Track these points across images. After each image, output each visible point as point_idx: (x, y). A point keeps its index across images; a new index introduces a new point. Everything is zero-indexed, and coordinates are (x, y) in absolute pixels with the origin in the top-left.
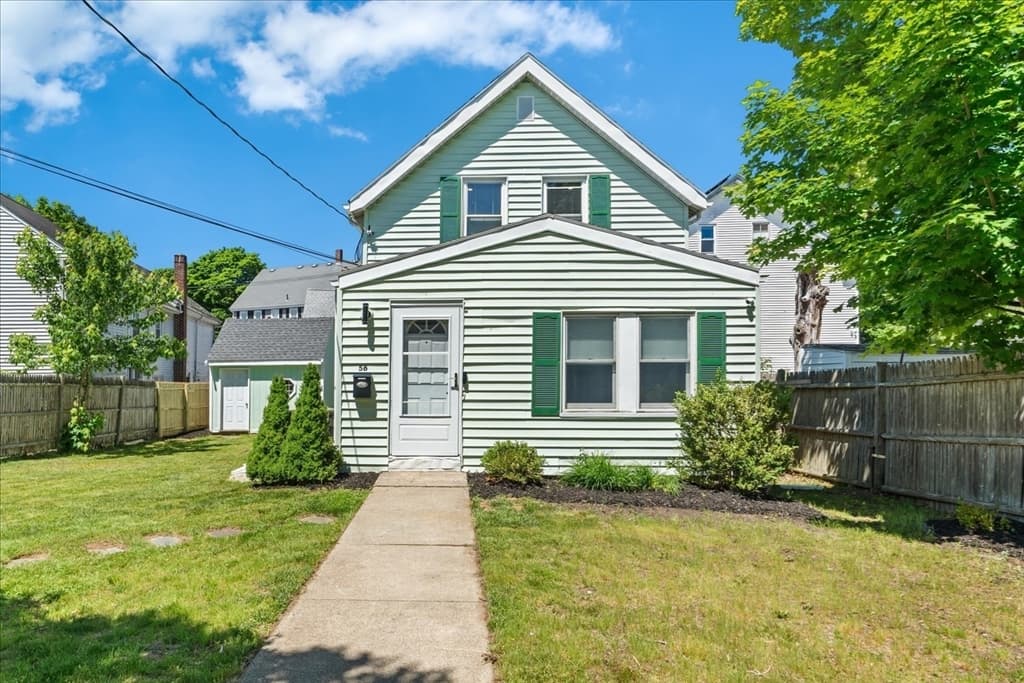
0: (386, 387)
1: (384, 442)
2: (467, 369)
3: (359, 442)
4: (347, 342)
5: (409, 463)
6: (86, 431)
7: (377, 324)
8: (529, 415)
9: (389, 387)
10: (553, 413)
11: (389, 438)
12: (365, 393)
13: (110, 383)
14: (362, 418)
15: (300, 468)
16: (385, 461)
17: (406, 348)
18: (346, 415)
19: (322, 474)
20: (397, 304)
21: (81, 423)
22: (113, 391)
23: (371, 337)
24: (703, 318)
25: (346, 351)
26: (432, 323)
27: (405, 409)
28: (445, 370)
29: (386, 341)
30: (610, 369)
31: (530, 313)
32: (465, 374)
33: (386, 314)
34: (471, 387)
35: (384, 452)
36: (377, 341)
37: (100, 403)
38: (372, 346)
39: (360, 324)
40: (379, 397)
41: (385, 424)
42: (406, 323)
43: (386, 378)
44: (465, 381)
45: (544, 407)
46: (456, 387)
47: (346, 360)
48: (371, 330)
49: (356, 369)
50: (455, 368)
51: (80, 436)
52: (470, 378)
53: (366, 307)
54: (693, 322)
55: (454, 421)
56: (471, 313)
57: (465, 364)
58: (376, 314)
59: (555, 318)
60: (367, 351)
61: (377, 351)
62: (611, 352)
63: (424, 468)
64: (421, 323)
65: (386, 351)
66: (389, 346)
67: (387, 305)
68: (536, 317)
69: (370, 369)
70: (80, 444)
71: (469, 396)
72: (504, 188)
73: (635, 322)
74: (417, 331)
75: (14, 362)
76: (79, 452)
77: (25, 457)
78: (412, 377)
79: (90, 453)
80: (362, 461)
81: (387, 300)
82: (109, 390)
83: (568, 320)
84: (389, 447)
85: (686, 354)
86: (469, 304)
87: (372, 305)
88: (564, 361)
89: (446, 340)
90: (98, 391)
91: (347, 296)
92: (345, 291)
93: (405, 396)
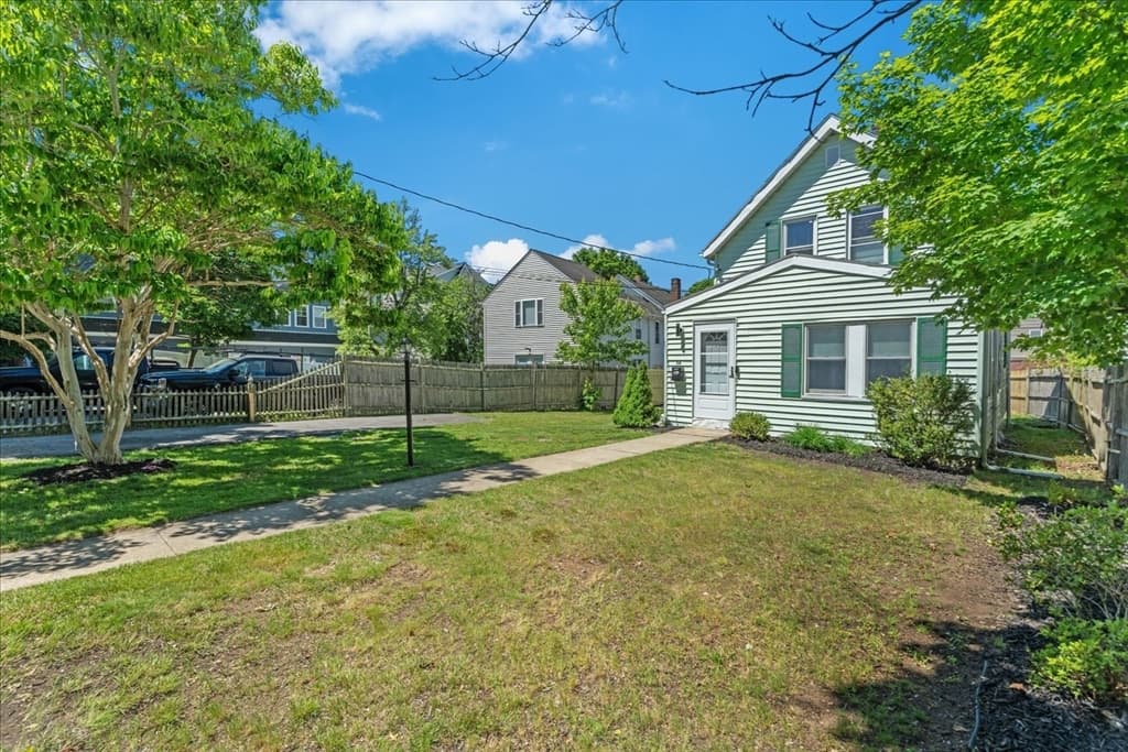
0: (691, 375)
1: (690, 409)
2: (739, 364)
3: (678, 408)
4: (670, 347)
5: (704, 423)
6: (592, 398)
7: (686, 336)
8: (779, 396)
9: (693, 376)
10: (796, 395)
11: (693, 406)
12: (679, 377)
13: (610, 370)
14: (678, 394)
15: (631, 418)
16: (690, 420)
17: (703, 350)
18: (670, 391)
19: (641, 423)
20: (697, 323)
21: (590, 393)
22: (612, 375)
23: (683, 344)
24: (921, 322)
25: (670, 353)
26: (720, 333)
27: (703, 389)
28: (725, 365)
29: (691, 346)
30: (842, 365)
31: (780, 325)
32: (737, 367)
33: (691, 329)
34: (742, 376)
35: (690, 415)
36: (687, 346)
37: (603, 382)
38: (683, 349)
39: (674, 336)
40: (688, 381)
41: (690, 398)
42: (703, 334)
43: (691, 369)
44: (737, 371)
45: (790, 391)
46: (732, 376)
47: (670, 358)
48: (683, 339)
49: (674, 364)
50: (732, 364)
51: (589, 401)
52: (741, 370)
53: (678, 326)
54: (915, 325)
55: (732, 397)
56: (741, 326)
57: (738, 361)
58: (686, 330)
59: (798, 327)
60: (681, 352)
61: (687, 352)
62: (843, 353)
63: (712, 427)
64: (713, 334)
65: (691, 352)
66: (693, 349)
67: (691, 324)
68: (784, 327)
69: (683, 364)
70: (588, 406)
71: (740, 382)
72: (815, 223)
73: (862, 329)
74: (711, 339)
75: (558, 357)
76: (588, 410)
77: (560, 410)
78: (708, 369)
79: (594, 411)
80: (680, 420)
81: (690, 321)
82: (608, 374)
83: (810, 329)
84: (693, 412)
85: (908, 351)
86: (740, 320)
87: (682, 324)
88: (805, 357)
89: (726, 345)
90: (602, 374)
91: (670, 319)
92: (668, 316)
93: (703, 380)
